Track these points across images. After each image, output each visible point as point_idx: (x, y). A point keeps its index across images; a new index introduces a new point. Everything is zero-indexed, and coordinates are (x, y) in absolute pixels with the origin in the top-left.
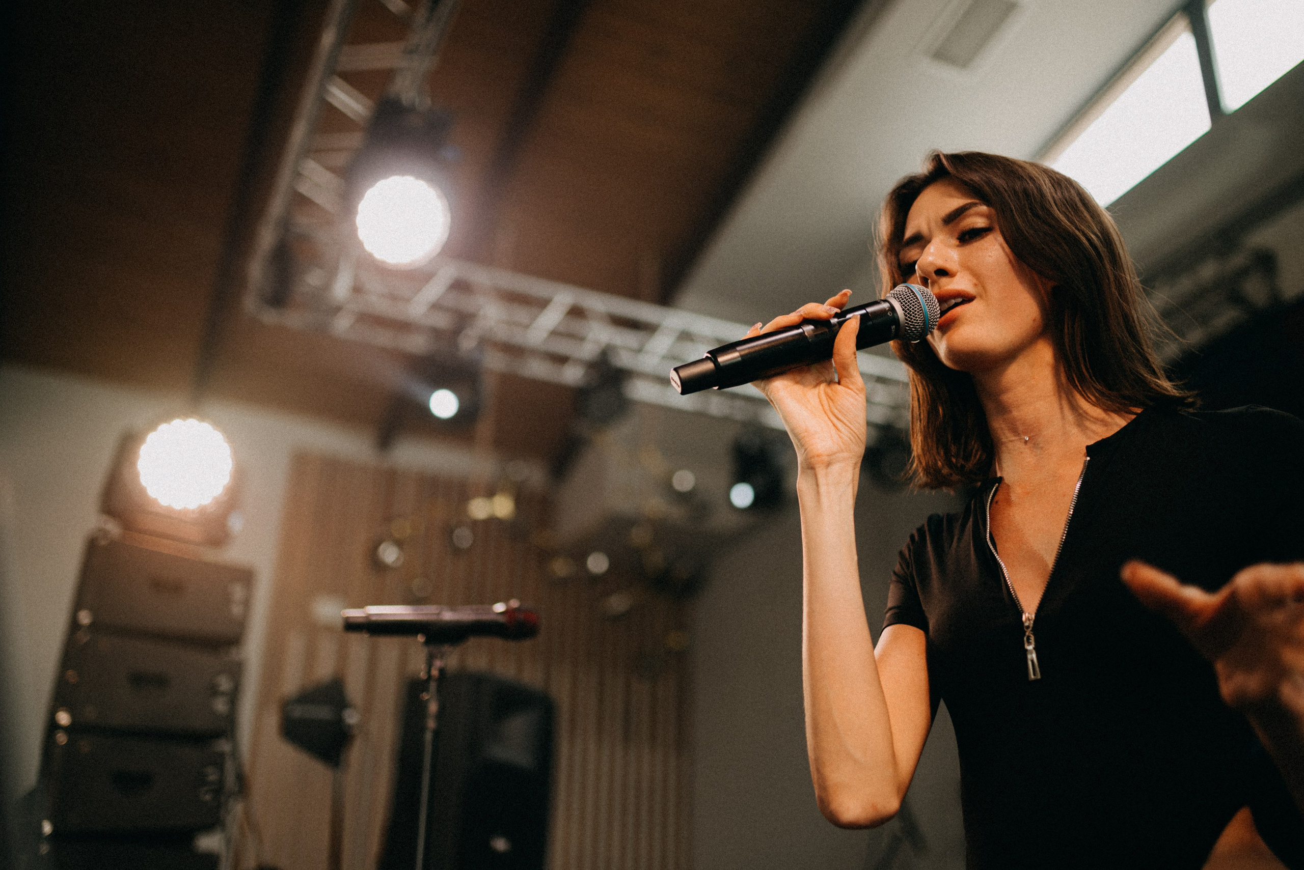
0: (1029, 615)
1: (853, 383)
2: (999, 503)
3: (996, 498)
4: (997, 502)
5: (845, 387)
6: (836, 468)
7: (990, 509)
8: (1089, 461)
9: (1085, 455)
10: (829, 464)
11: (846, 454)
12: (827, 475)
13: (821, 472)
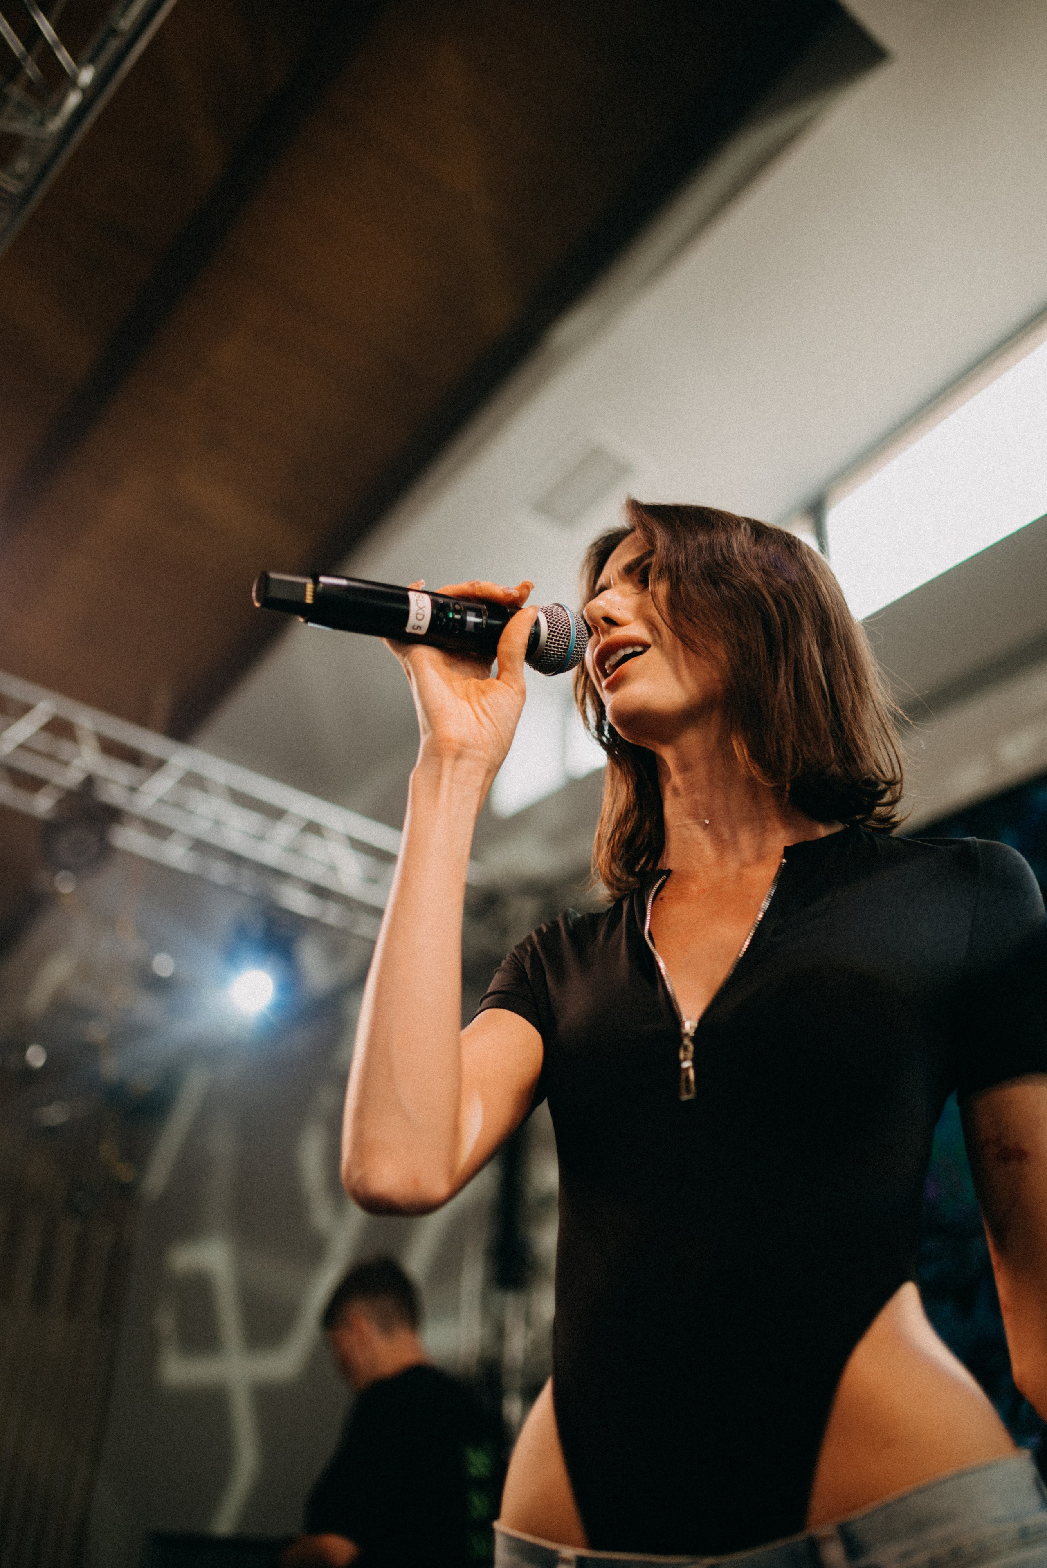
0: (689, 1026)
1: (515, 681)
2: (666, 900)
3: (662, 893)
4: (661, 899)
5: (504, 682)
6: (465, 764)
7: (653, 903)
8: (785, 863)
9: (781, 857)
10: (458, 756)
11: (481, 754)
12: (454, 769)
13: (447, 763)
